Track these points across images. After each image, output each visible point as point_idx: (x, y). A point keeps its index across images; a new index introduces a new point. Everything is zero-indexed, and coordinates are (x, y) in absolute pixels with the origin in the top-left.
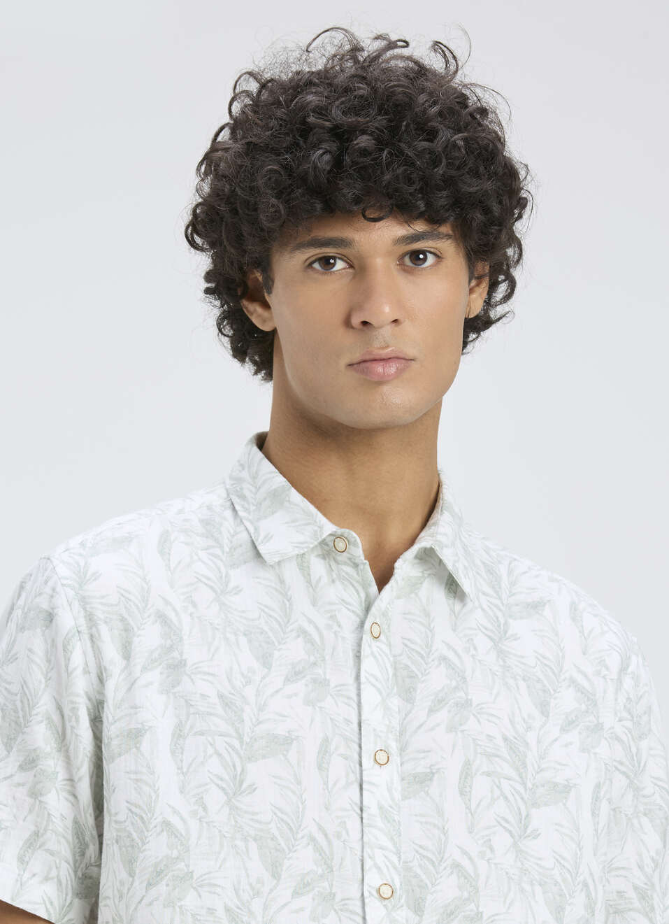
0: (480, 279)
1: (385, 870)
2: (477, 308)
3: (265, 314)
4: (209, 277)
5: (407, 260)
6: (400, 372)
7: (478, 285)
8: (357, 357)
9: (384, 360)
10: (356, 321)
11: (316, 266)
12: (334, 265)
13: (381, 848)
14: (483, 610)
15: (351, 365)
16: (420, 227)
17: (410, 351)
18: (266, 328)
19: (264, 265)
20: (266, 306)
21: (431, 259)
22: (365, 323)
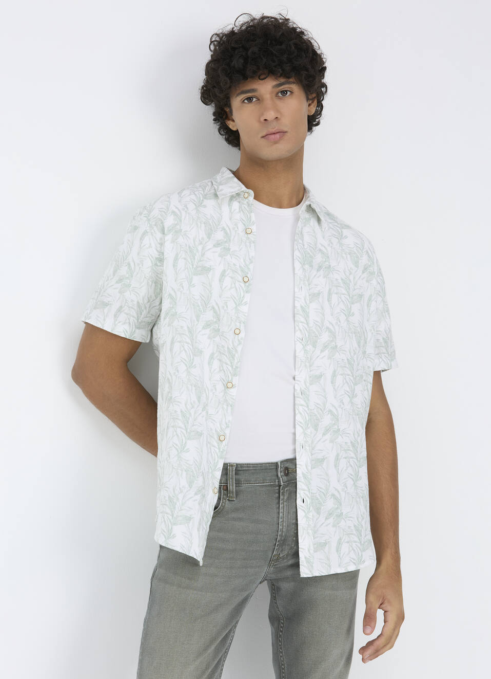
0: (313, 100)
1: (303, 331)
2: (313, 110)
3: (234, 123)
4: (214, 114)
5: (280, 94)
6: (281, 138)
7: (313, 102)
8: (264, 133)
9: (274, 133)
10: (262, 119)
11: (246, 101)
12: (253, 100)
13: (302, 322)
14: (332, 229)
15: (263, 137)
16: (282, 80)
17: (285, 129)
18: (234, 129)
19: (229, 105)
20: (233, 121)
21: (289, 93)
22: (265, 120)
